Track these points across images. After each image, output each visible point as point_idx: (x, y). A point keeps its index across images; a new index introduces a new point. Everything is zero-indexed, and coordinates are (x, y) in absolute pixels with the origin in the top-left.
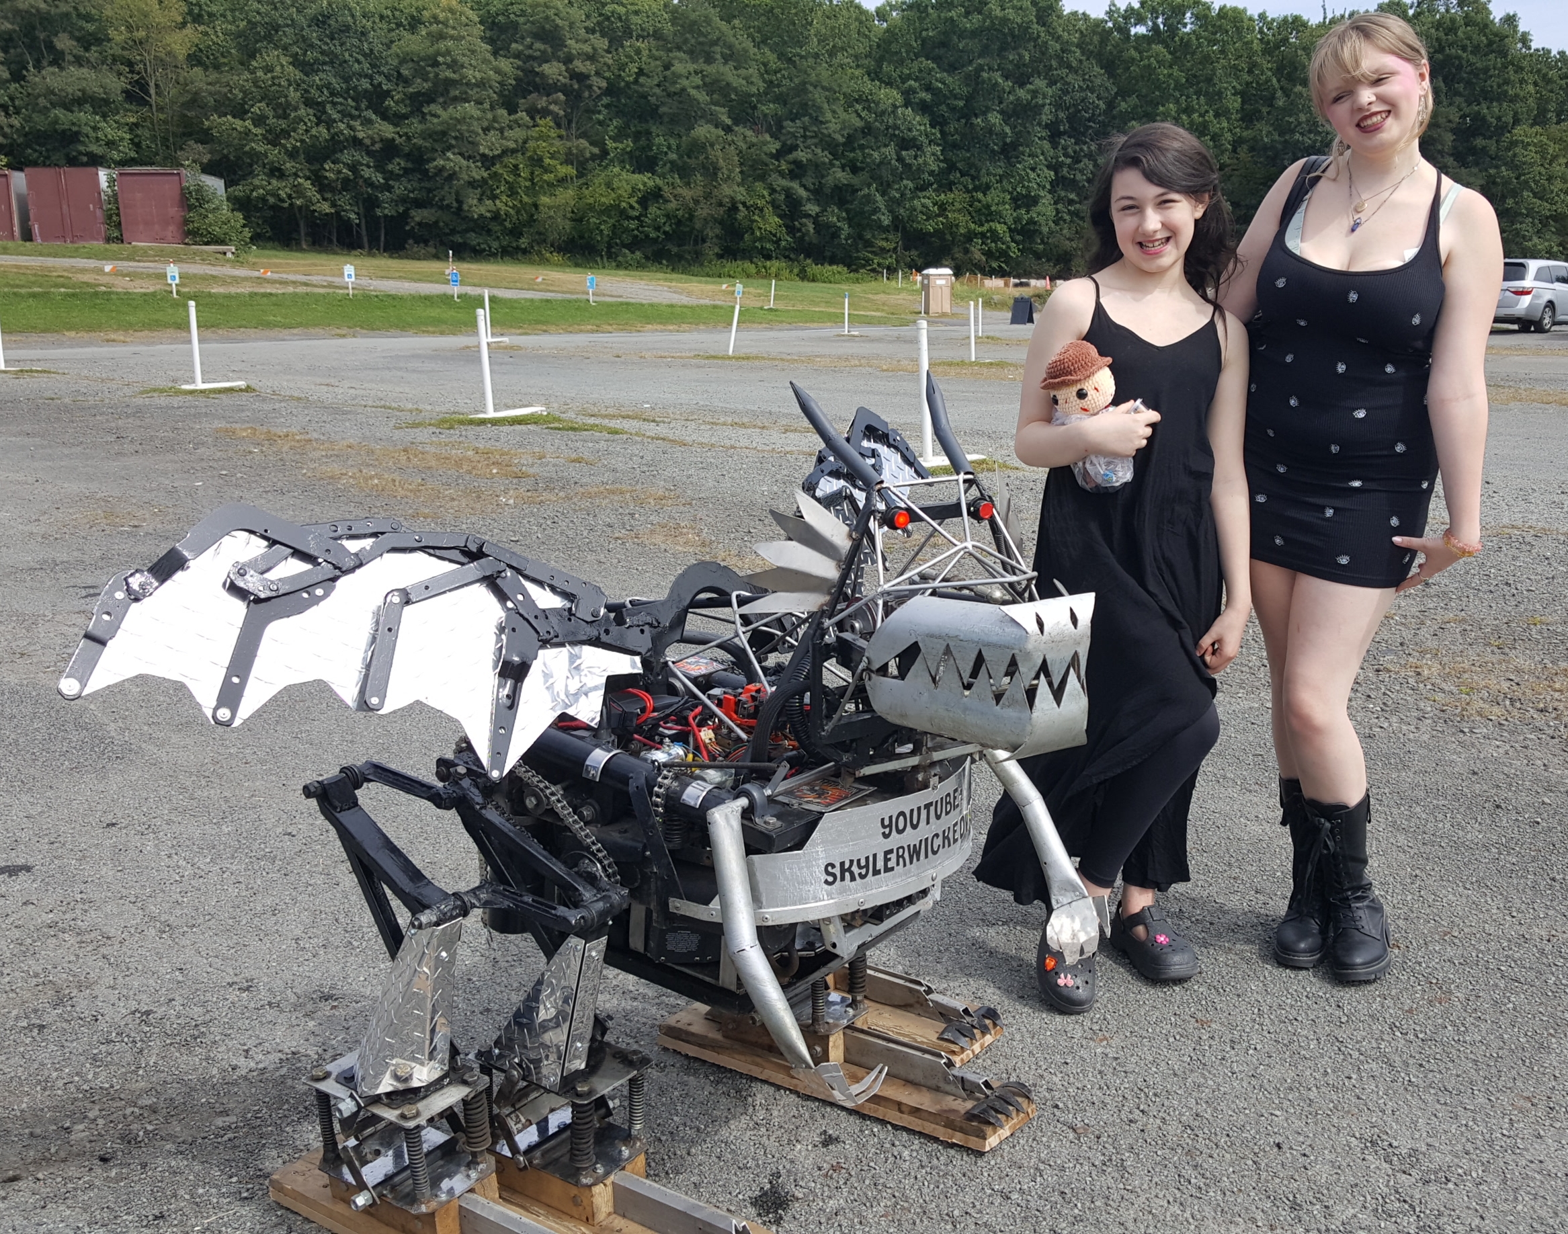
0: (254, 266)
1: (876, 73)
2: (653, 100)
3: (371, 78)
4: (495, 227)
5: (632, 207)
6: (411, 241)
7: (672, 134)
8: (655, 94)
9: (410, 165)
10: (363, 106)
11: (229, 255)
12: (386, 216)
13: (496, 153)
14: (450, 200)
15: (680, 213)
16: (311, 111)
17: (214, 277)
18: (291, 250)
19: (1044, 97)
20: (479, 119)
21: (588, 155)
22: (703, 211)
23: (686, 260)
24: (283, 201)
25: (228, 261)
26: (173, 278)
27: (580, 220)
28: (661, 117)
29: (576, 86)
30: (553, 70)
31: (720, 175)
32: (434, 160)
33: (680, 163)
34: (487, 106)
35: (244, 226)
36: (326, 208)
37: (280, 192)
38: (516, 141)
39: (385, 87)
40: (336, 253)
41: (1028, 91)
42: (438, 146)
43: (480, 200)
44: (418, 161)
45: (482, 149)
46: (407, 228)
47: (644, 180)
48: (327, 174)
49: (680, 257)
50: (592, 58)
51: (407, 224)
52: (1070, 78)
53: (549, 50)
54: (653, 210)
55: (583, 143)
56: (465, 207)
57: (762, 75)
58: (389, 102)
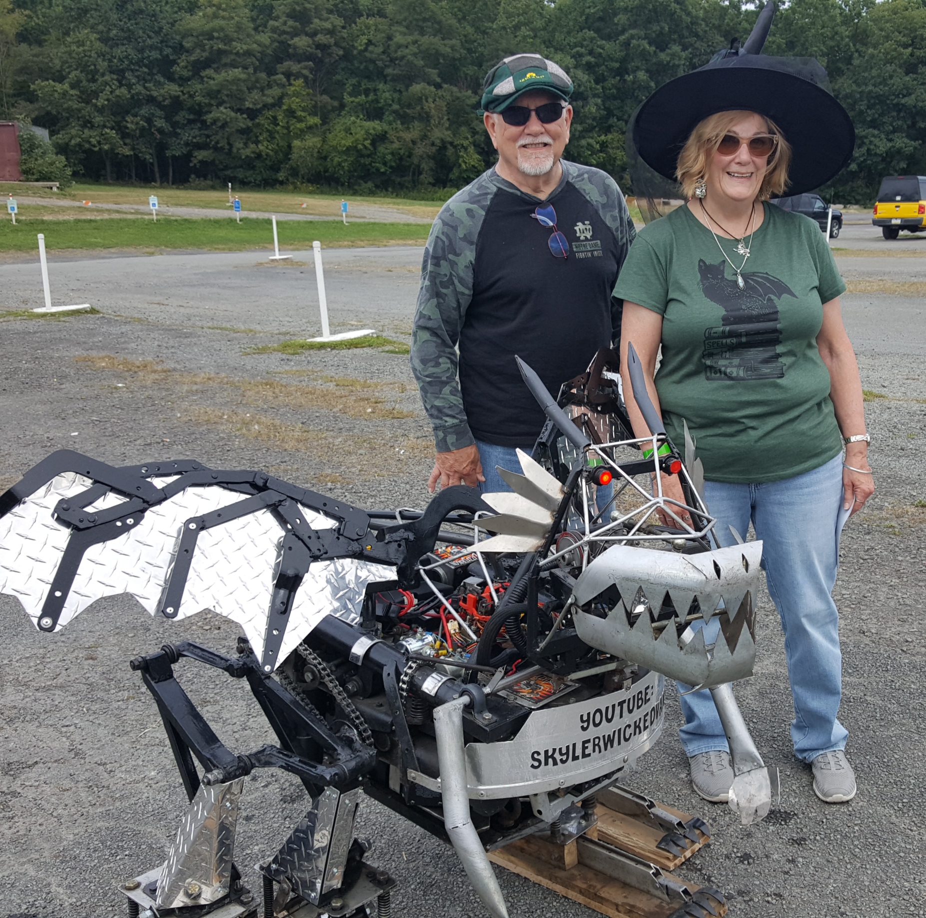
0: (74, 197)
1: (549, 41)
2: (380, 63)
3: (161, 50)
4: (258, 164)
5: (366, 147)
6: (193, 176)
7: (395, 91)
8: (382, 60)
9: (192, 117)
10: (155, 71)
11: (55, 189)
12: (174, 157)
13: (258, 107)
14: (223, 143)
15: (402, 152)
16: (115, 77)
17: (44, 207)
18: (101, 184)
19: (680, 59)
20: (245, 81)
21: (330, 108)
22: (420, 150)
23: (407, 188)
24: (94, 146)
25: (54, 194)
26: (13, 209)
27: (325, 158)
28: (385, 77)
29: (320, 55)
30: (301, 42)
31: (432, 121)
32: (211, 112)
33: (401, 112)
34: (251, 70)
35: (66, 166)
36: (127, 151)
37: (91, 140)
38: (273, 98)
39: (171, 58)
40: (135, 186)
41: (668, 55)
42: (213, 102)
43: (246, 144)
44: (198, 112)
45: (248, 104)
46: (191, 165)
47: (375, 126)
48: (129, 125)
49: (402, 186)
50: (331, 32)
51: (191, 161)
52: (698, 45)
53: (299, 26)
54: (381, 149)
55: (325, 98)
56: (235, 150)
57: (462, 45)
58: (176, 68)
